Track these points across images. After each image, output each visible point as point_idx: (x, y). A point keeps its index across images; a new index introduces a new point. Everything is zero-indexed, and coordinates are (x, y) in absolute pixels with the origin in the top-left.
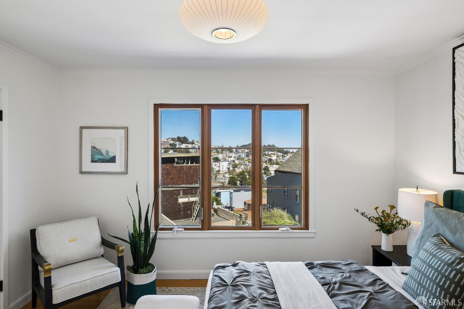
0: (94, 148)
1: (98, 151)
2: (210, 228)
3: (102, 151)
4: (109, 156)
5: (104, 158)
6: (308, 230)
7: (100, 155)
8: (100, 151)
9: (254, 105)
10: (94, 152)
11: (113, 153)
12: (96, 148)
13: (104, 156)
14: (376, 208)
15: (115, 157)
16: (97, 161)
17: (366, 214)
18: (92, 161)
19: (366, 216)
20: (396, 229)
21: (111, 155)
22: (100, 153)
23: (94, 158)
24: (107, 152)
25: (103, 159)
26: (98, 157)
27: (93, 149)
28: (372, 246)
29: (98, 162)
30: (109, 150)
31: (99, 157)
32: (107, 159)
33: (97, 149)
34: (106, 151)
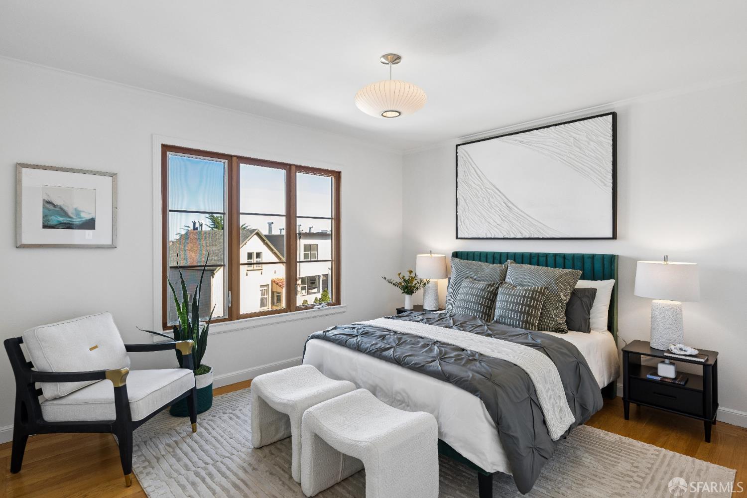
0: (49, 202)
1: (57, 209)
2: (239, 317)
3: (65, 208)
4: (81, 218)
5: (71, 221)
6: (339, 305)
7: (61, 216)
8: (61, 209)
9: (290, 165)
10: (49, 210)
11: (90, 213)
12: (54, 204)
13: (70, 217)
14: (399, 274)
15: (95, 221)
16: (56, 225)
17: (392, 281)
18: (45, 226)
19: (391, 283)
20: (417, 289)
21: (86, 216)
22: (63, 212)
23: (48, 221)
24: (78, 213)
25: (69, 224)
26: (55, 219)
27: (48, 206)
28: (397, 309)
29: (58, 228)
30: (80, 209)
31: (61, 219)
32: (77, 223)
33: (55, 206)
34: (76, 210)
